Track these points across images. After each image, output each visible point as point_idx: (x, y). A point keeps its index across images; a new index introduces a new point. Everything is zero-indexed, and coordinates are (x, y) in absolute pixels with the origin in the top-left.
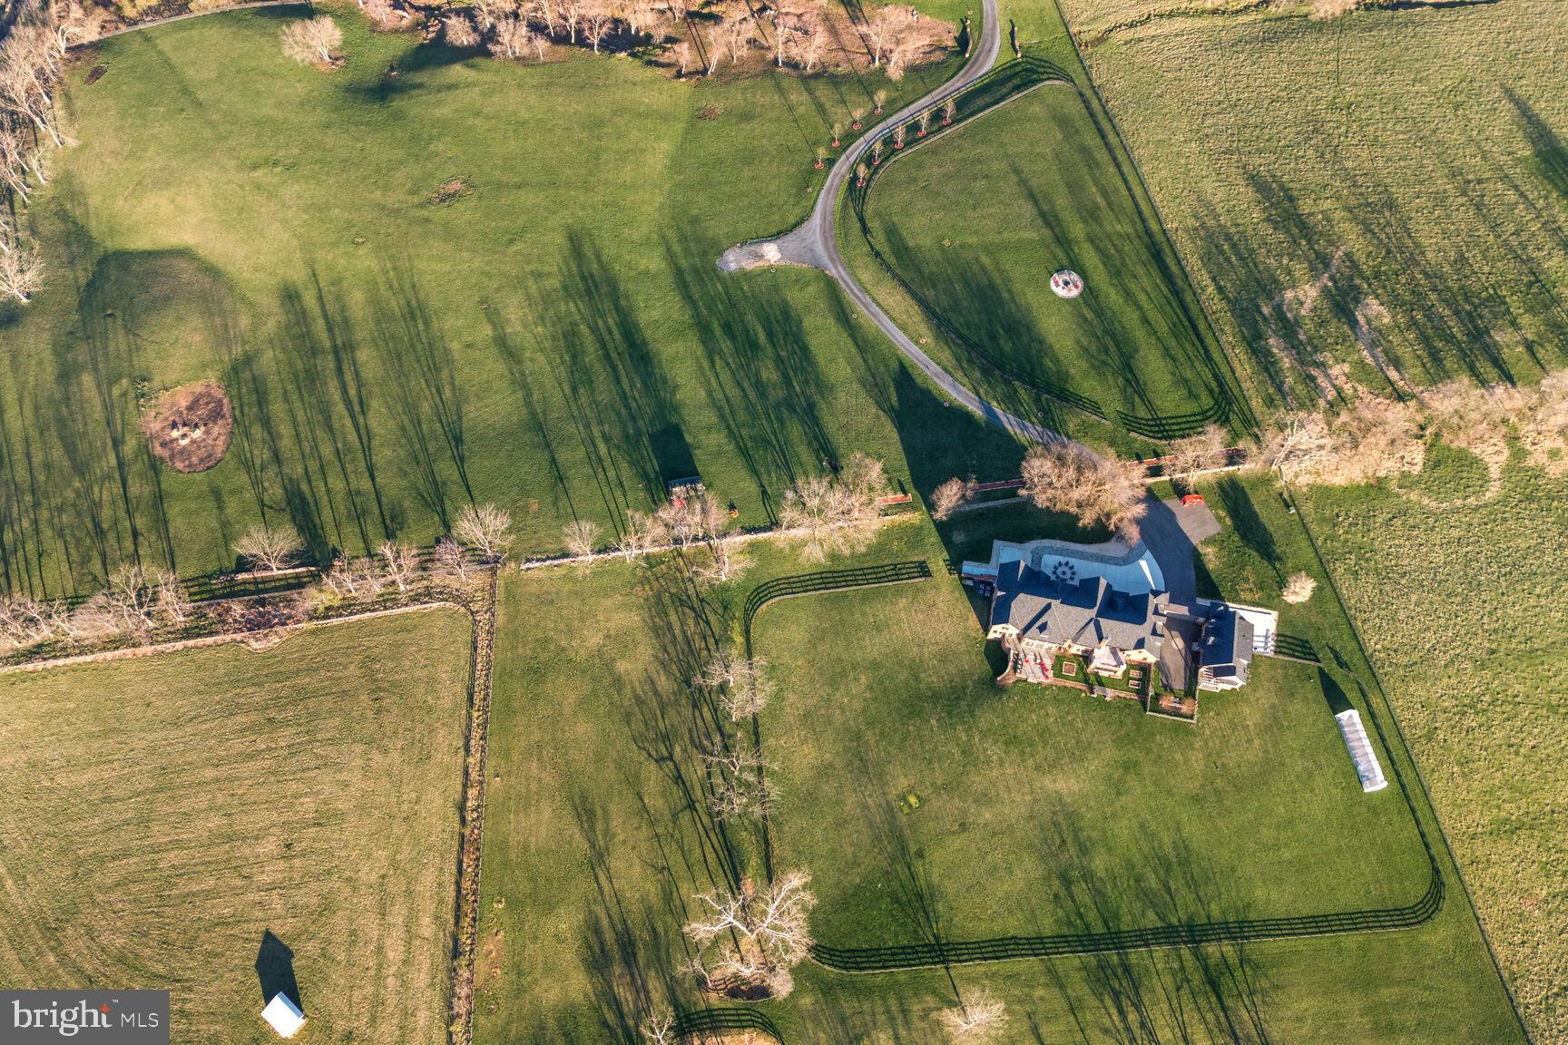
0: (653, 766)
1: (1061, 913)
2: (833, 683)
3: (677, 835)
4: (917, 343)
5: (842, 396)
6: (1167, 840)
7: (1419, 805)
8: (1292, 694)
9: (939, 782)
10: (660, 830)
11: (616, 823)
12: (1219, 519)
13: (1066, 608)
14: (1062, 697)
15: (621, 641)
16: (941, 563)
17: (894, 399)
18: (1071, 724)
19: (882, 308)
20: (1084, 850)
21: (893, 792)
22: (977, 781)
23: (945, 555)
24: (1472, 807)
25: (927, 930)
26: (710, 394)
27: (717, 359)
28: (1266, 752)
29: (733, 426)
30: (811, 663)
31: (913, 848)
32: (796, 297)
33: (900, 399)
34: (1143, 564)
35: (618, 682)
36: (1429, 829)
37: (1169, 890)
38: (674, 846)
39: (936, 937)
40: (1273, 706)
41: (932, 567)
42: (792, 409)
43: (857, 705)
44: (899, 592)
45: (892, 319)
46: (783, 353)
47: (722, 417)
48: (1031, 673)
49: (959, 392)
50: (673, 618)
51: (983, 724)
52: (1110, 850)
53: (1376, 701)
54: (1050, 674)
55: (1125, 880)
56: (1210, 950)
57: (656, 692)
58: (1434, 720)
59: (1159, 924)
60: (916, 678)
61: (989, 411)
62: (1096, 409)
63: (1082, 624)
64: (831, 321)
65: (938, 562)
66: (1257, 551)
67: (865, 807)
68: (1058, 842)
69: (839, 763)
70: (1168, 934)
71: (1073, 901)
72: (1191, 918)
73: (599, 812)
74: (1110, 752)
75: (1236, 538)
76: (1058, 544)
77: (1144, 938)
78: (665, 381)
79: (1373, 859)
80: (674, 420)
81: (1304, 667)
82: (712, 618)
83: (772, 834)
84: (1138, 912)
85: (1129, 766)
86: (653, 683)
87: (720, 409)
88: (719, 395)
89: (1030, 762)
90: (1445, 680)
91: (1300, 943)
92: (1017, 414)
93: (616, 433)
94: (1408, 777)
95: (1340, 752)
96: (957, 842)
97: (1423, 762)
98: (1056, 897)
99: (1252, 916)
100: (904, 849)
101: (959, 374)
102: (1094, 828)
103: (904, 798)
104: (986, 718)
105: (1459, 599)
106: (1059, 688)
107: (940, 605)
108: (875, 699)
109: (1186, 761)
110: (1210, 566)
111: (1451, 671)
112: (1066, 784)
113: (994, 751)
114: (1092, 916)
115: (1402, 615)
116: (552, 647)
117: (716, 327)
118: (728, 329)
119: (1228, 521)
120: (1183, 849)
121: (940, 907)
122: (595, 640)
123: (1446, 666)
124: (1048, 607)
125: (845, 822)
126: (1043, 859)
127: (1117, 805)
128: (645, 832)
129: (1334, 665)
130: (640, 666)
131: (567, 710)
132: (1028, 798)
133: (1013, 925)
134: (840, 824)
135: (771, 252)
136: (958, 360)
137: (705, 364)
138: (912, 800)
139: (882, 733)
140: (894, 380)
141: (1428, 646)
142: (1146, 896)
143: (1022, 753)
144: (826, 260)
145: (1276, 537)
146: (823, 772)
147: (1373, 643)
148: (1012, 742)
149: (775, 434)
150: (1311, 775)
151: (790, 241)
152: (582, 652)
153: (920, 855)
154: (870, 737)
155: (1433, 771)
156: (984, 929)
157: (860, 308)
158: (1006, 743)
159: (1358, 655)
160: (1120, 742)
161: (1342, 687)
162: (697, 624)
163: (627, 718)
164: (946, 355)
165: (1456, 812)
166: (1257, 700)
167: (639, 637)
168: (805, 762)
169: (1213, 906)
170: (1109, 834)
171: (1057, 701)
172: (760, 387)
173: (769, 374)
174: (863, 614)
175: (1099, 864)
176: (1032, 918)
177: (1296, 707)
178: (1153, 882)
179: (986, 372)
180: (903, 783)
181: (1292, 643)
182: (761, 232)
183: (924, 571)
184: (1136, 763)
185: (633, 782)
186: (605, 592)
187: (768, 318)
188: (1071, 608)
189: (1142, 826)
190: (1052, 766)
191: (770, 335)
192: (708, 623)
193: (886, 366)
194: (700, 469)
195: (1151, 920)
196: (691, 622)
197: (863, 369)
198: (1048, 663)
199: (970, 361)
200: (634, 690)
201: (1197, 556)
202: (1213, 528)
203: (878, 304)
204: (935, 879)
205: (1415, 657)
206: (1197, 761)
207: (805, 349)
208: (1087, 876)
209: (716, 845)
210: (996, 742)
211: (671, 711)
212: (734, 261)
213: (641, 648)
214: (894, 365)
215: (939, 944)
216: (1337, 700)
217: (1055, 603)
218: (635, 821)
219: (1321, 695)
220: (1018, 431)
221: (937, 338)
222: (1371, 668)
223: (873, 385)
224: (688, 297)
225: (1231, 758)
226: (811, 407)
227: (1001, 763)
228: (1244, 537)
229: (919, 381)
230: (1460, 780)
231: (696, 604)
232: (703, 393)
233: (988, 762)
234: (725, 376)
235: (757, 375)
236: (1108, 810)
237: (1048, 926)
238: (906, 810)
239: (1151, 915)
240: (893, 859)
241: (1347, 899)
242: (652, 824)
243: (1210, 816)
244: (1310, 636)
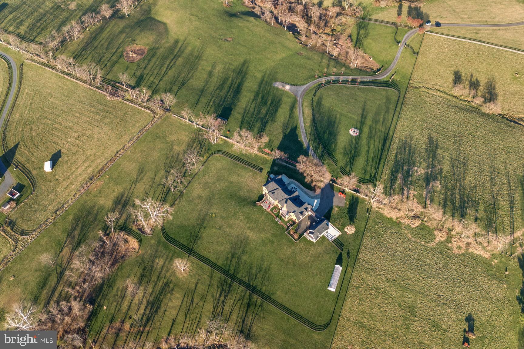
0: (164, 171)
1: (225, 262)
2: (218, 180)
3: (156, 189)
4: (305, 123)
5: (276, 124)
6: (266, 264)
7: (340, 302)
8: (328, 254)
9: (223, 216)
10: (154, 185)
11: (146, 177)
12: (346, 204)
13: (282, 191)
14: (268, 215)
15: (180, 143)
16: (266, 171)
18: (265, 223)
19: (303, 112)
20: (243, 252)
21: (211, 211)
22: (232, 221)
23: (269, 170)
24: (354, 313)
25: (192, 245)
26: (246, 107)
27: (254, 102)
28: (309, 262)
29: (245, 115)
30: (217, 173)
31: (204, 225)
32: (284, 99)
33: (289, 133)
34: (316, 201)
35: (171, 150)
36: (338, 310)
37: (256, 275)
38: (154, 190)
39: (192, 248)
40: (320, 253)
41: (263, 171)
42: (262, 120)
43: (219, 188)
44: (251, 171)
45: (303, 115)
46: (271, 109)
47: (244, 113)
48: (265, 206)
49: (305, 139)
50: (195, 145)
51: (244, 210)
52: (249, 257)
53: (349, 270)
54: (270, 209)
55: (247, 266)
56: (255, 297)
57: (178, 157)
58: (362, 285)
59: (247, 282)
60: (238, 191)
61: (308, 147)
62: (336, 162)
63: (283, 198)
64: (288, 108)
65: (266, 170)
66: (349, 217)
67: (202, 210)
68: (239, 246)
69: (204, 197)
70: (248, 286)
71: (231, 261)
72: (256, 286)
73: (144, 173)
74: (269, 235)
75: (346, 210)
76: (298, 184)
77: (241, 282)
78: (238, 98)
79: (316, 306)
80: (233, 107)
81: (337, 250)
82: (203, 150)
83: (177, 202)
84: (244, 275)
85: (271, 241)
86: (179, 154)
87: (245, 111)
88: (248, 108)
89: (248, 225)
90: (374, 278)
91: (279, 311)
92: (315, 152)
93: (217, 102)
94: (342, 293)
95: (329, 275)
96: (215, 231)
97: (350, 293)
98: (228, 258)
99: (272, 297)
100: (202, 224)
101: (308, 136)
102: (250, 249)
103: (212, 214)
104: (247, 209)
105: (396, 262)
106: (269, 213)
107: (258, 180)
108: (225, 189)
109: (286, 250)
110: (333, 212)
111: (378, 277)
112: (251, 235)
113: (242, 217)
114: (232, 268)
115: (376, 255)
116: (164, 134)
117: (260, 96)
118: (263, 97)
119: (348, 206)
120: (268, 269)
121: (199, 242)
122: (174, 138)
123: (377, 275)
124: (278, 188)
125: (195, 210)
126: (232, 247)
127: (260, 248)
128: (150, 183)
129: (346, 254)
130: (179, 150)
131: (156, 148)
132: (240, 232)
133: (213, 258)
134: (193, 210)
135: (288, 87)
136: (311, 132)
137: (251, 101)
138: (214, 215)
139: (220, 197)
140: (292, 128)
141: (377, 267)
142: (249, 273)
143: (248, 222)
144: (299, 96)
145: (357, 216)
146: (200, 197)
147: (361, 256)
148: (248, 218)
149: (253, 123)
150: (317, 275)
151: (294, 88)
152: (169, 139)
153: (205, 228)
154: (216, 196)
155: (351, 296)
156: (205, 254)
157: (298, 109)
158: (246, 217)
159: (354, 257)
160: (274, 235)
161: (343, 261)
162: (199, 149)
163: (167, 158)
164: (309, 130)
165: (349, 311)
166: (318, 249)
167: (184, 144)
168: (197, 192)
169: (264, 287)
170: (253, 253)
171: (266, 216)
172: (259, 112)
173: (264, 111)
174: (238, 170)
175: (244, 258)
176: (217, 259)
177: (327, 257)
178: (254, 271)
179: (315, 139)
180: (215, 210)
181: (339, 242)
182: (289, 82)
183: (261, 170)
184: (273, 242)
185: (157, 172)
186: (185, 130)
187: (274, 100)
189: (262, 257)
190: (252, 229)
191: (272, 103)
192: (201, 150)
193: (293, 124)
194: (229, 119)
195: (246, 279)
196: (198, 148)
197: (287, 121)
198: (271, 206)
199: (314, 134)
200: (173, 154)
201: (332, 208)
202: (342, 205)
203: (303, 111)
204: (204, 235)
205: (370, 267)
206: (289, 252)
207: (277, 110)
208: (239, 258)
209: (163, 196)
210: (244, 215)
211: (177, 163)
212: (278, 85)
213: (183, 146)
214: (295, 125)
215: (192, 250)
216: (339, 262)
217: (280, 189)
218: (150, 180)
219: (336, 259)
220: (311, 155)
221: (310, 125)
222: (355, 261)
223: (285, 126)
224: (260, 86)
225: (298, 257)
226: (267, 122)
227: (241, 221)
228: (348, 212)
229: (297, 132)
230: (356, 304)
231: (202, 145)
232: (245, 106)
233: (238, 218)
234: (253, 106)
235: (261, 109)
236: (257, 248)
237: (220, 263)
238: (210, 216)
239: (247, 278)
240: (198, 225)
241: (299, 311)
242: (153, 183)
243: (281, 267)
244: (345, 244)
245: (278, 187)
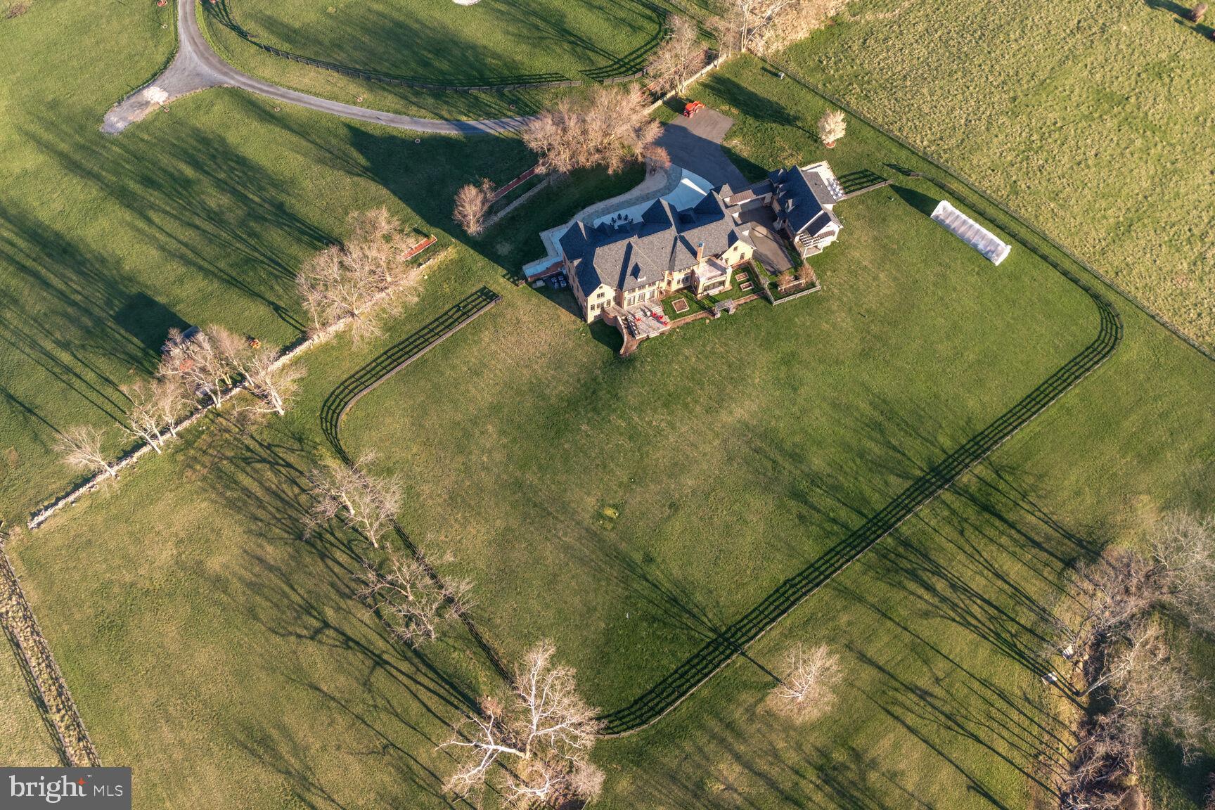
0: (311, 647)
1: (814, 529)
2: (461, 449)
3: (381, 702)
4: (355, 103)
5: (308, 184)
6: (864, 406)
7: (1046, 250)
8: (884, 220)
9: (625, 479)
10: (359, 709)
11: (302, 732)
12: (725, 113)
13: (646, 239)
14: (688, 334)
15: (201, 537)
16: (502, 280)
17: (362, 161)
18: (714, 353)
19: (302, 91)
20: (796, 457)
21: (586, 518)
22: (659, 456)
23: (501, 271)
24: (1086, 229)
25: (701, 629)
26: (162, 248)
27: (152, 214)
28: (895, 279)
29: (206, 265)
30: (427, 443)
31: (638, 557)
32: (208, 121)
33: (368, 159)
34: (686, 182)
35: (219, 583)
36: (1067, 265)
37: (895, 449)
38: (383, 716)
39: (714, 630)
40: (875, 239)
41: (494, 288)
42: (261, 219)
43: (498, 456)
44: (477, 328)
45: (316, 94)
46: (222, 176)
47: (188, 262)
48: (649, 329)
49: (423, 125)
50: (246, 481)
51: (633, 401)
52: (819, 444)
53: (954, 186)
54: (666, 319)
55: (851, 464)
56: (965, 480)
57: (271, 568)
58: (1009, 176)
59: (907, 485)
60: (543, 397)
61: (461, 126)
62: (561, 78)
63: (669, 249)
64: (256, 125)
65: (498, 280)
66: (775, 122)
67: (566, 548)
68: (769, 465)
69: (514, 523)
70: (922, 488)
71: (818, 511)
72: (930, 461)
73: (275, 733)
74: (764, 359)
75: (750, 120)
76: (600, 206)
77: (902, 506)
78: (103, 261)
79: (1040, 317)
80: (134, 290)
81: (879, 192)
82: (292, 459)
83: (487, 636)
84: (881, 486)
85: (788, 360)
86: (260, 560)
87: (182, 257)
88: (174, 245)
89: (698, 409)
90: (995, 140)
91: (1031, 427)
92: (489, 116)
93: (73, 334)
94: (1023, 232)
95: (954, 244)
96: (677, 525)
97: (1027, 213)
98: (801, 517)
99: (980, 427)
100: (631, 566)
101: (413, 110)
102: (794, 433)
103: (599, 516)
104: (633, 393)
105: (960, 73)
106: (681, 328)
107: (525, 319)
108: (514, 440)
109: (834, 326)
110: (745, 154)
111: (994, 130)
112: (742, 411)
113: (659, 419)
114: (843, 513)
115: (926, 109)
116: (116, 590)
117: (133, 186)
118: (148, 182)
119: (735, 111)
120: (882, 403)
121: (699, 597)
122: (166, 555)
123: (988, 129)
124: (629, 247)
125: (555, 575)
126: (766, 489)
127: (800, 400)
128: (342, 721)
129: (901, 177)
130: (235, 550)
131: (173, 647)
132: (716, 443)
133: (779, 570)
134: (552, 581)
135: (156, 95)
136: (404, 97)
137: (141, 224)
138: (609, 512)
139: (540, 468)
140: (353, 144)
141: (963, 121)
142: (879, 466)
143: (686, 406)
144: (219, 77)
145: (782, 103)
146: (504, 541)
147: (920, 142)
148: (669, 401)
149: (256, 250)
150: (944, 277)
151: (169, 77)
152: (157, 575)
153: (649, 559)
154: (530, 478)
155: (1037, 217)
156: (753, 593)
157: (278, 100)
158: (666, 405)
159: (914, 160)
160: (766, 344)
161: (920, 190)
162: (277, 473)
163: (252, 613)
164: (391, 100)
165: (1077, 240)
166: (858, 240)
167: (218, 523)
168: (478, 543)
169: (941, 439)
170: (810, 431)
171: (688, 340)
172: (215, 217)
173: (216, 199)
174: (453, 368)
175: (817, 462)
176: (792, 552)
177: (894, 228)
178: (876, 450)
179: (437, 96)
180: (590, 501)
181: (854, 178)
182: (134, 83)
183: (488, 296)
184: (793, 354)
185: (299, 677)
186: (149, 499)
187: (186, 152)
188: (650, 238)
189: (835, 406)
190: (721, 401)
191: (196, 165)
192: (289, 465)
193: (336, 136)
194: (191, 323)
195: (898, 485)
196: (269, 474)
197: (314, 150)
198: (658, 310)
199: (417, 94)
200: (240, 578)
201: (727, 152)
202: (726, 124)
203: (296, 90)
204: (677, 573)
205: (959, 135)
206: (844, 320)
207: (242, 161)
208: (815, 479)
209: (432, 685)
210: (655, 410)
211: (298, 578)
212: (118, 120)
213: (227, 533)
214: (343, 131)
215: (721, 635)
216: (924, 205)
217: (634, 240)
218: (323, 717)
219: (908, 207)
220: (501, 130)
221: (371, 90)
222: (930, 163)
223: (333, 158)
224: (88, 174)
225: (870, 301)
226: (280, 207)
227: (672, 426)
228: (756, 117)
229: (377, 133)
230: (1061, 213)
231: (264, 453)
232: (154, 252)
233: (659, 432)
234: (172, 226)
235: (203, 203)
236: (795, 409)
237: (811, 550)
238: (609, 526)
239: (892, 479)
240: (625, 581)
241: (1046, 363)
242: (344, 707)
243: (887, 363)
244: (865, 164)
245: (626, 242)
